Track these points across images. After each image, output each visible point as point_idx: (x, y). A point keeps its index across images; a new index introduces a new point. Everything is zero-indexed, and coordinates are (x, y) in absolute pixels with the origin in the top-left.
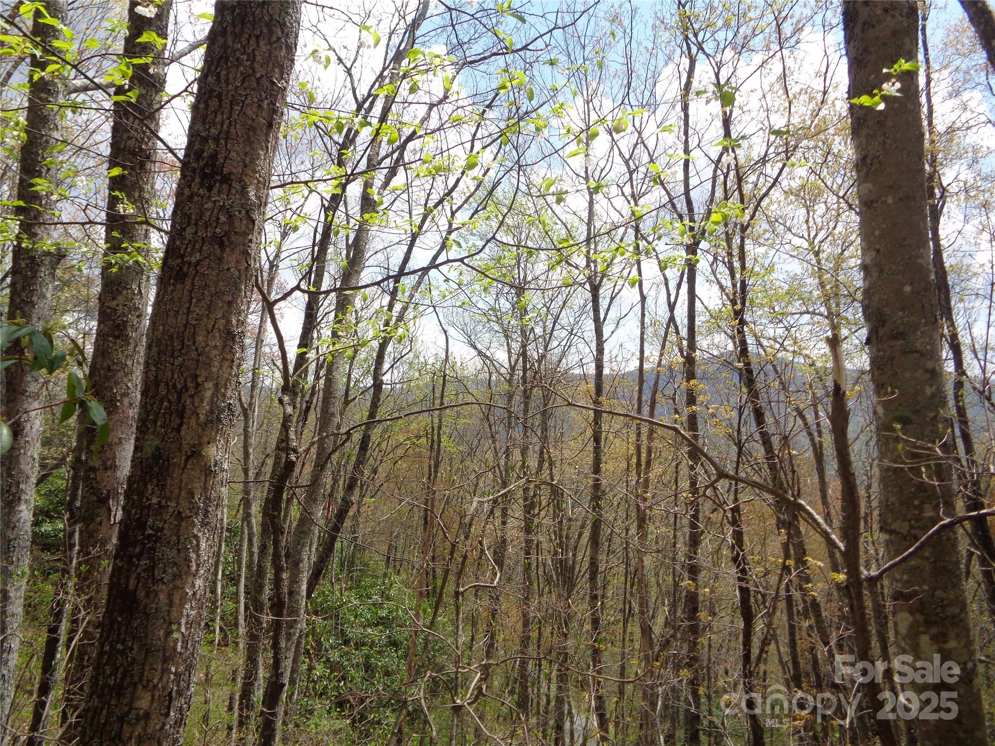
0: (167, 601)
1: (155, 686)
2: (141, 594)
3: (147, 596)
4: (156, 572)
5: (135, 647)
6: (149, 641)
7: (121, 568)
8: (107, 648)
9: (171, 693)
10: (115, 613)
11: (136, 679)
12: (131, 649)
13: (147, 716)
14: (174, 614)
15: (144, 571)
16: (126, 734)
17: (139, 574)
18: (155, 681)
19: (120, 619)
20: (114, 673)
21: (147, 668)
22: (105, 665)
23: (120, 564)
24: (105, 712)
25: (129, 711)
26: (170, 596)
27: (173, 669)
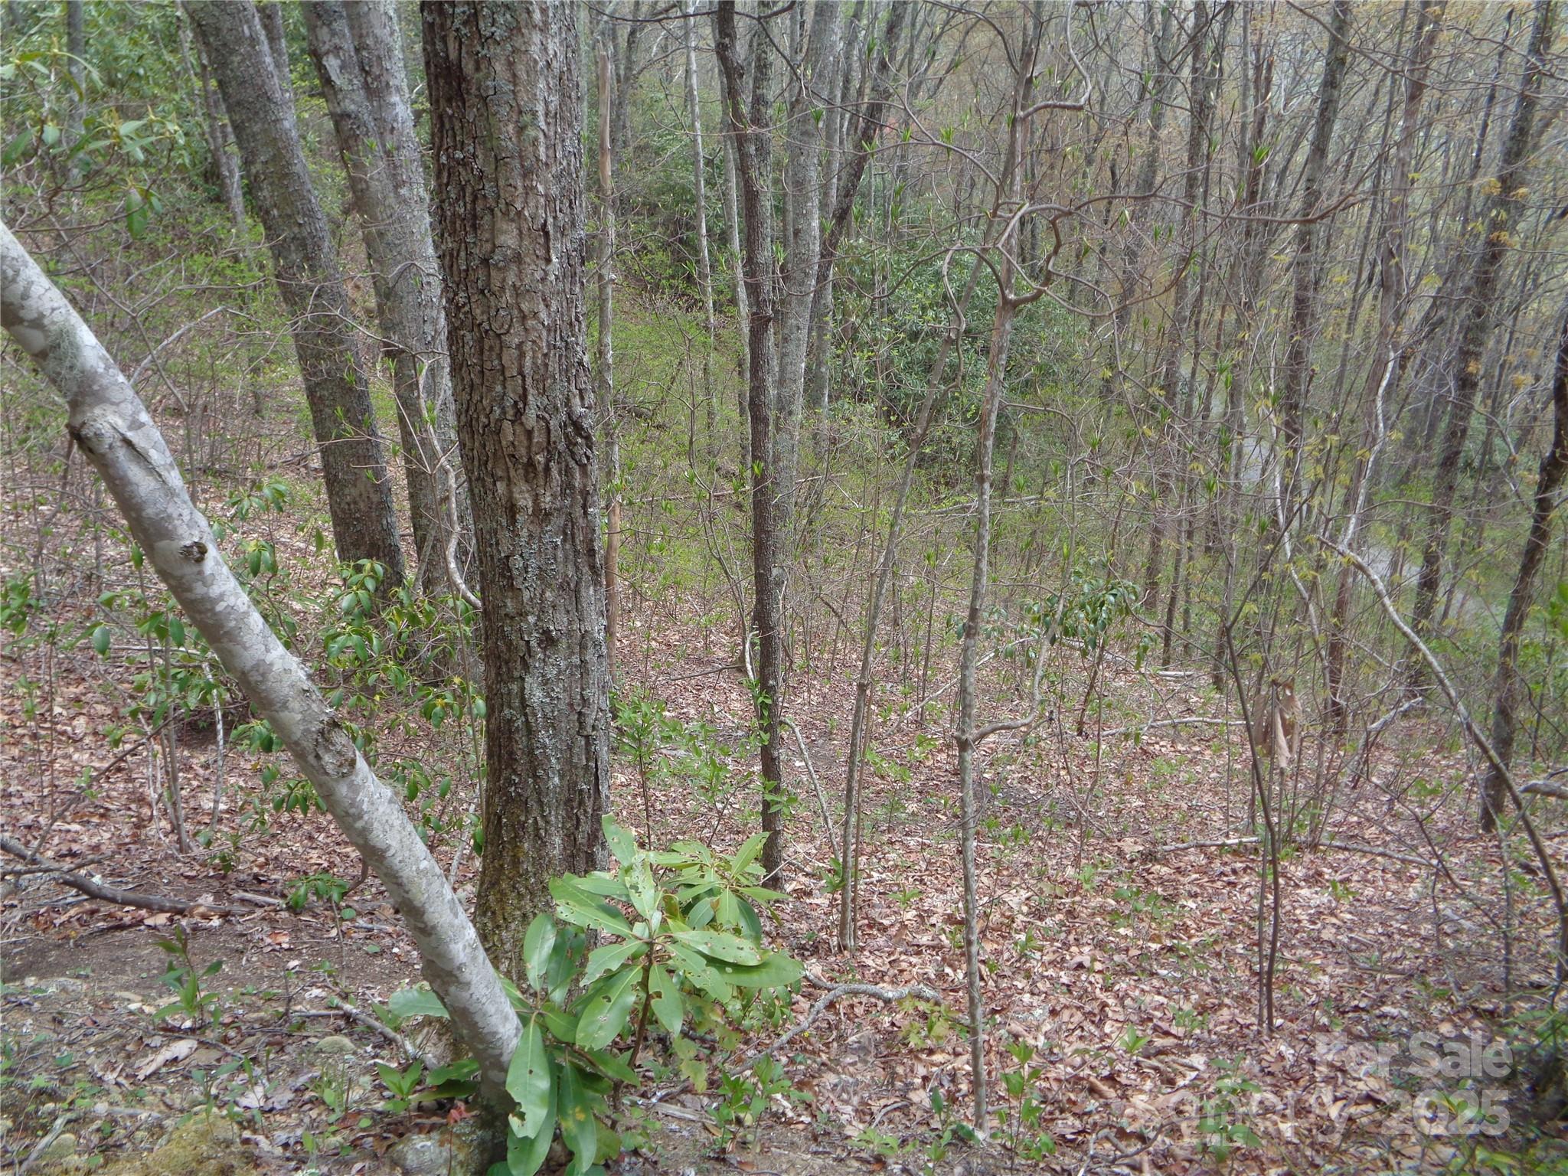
0: (508, 75)
1: (519, 213)
2: (468, 67)
3: (477, 64)
4: (482, 25)
5: (479, 153)
6: (495, 143)
7: (431, 25)
8: (444, 159)
9: (545, 224)
10: (442, 102)
11: (491, 202)
12: (474, 156)
13: (518, 258)
14: (523, 97)
15: (465, 23)
16: (496, 284)
17: (457, 30)
18: (519, 206)
19: (450, 112)
20: (461, 196)
21: (501, 183)
22: (447, 185)
23: (430, 19)
24: (463, 254)
25: (493, 251)
26: (511, 65)
27: (541, 188)
